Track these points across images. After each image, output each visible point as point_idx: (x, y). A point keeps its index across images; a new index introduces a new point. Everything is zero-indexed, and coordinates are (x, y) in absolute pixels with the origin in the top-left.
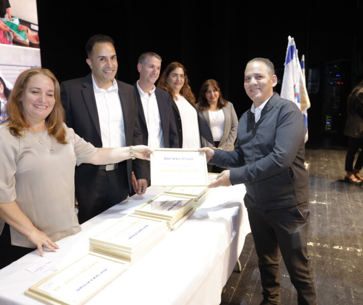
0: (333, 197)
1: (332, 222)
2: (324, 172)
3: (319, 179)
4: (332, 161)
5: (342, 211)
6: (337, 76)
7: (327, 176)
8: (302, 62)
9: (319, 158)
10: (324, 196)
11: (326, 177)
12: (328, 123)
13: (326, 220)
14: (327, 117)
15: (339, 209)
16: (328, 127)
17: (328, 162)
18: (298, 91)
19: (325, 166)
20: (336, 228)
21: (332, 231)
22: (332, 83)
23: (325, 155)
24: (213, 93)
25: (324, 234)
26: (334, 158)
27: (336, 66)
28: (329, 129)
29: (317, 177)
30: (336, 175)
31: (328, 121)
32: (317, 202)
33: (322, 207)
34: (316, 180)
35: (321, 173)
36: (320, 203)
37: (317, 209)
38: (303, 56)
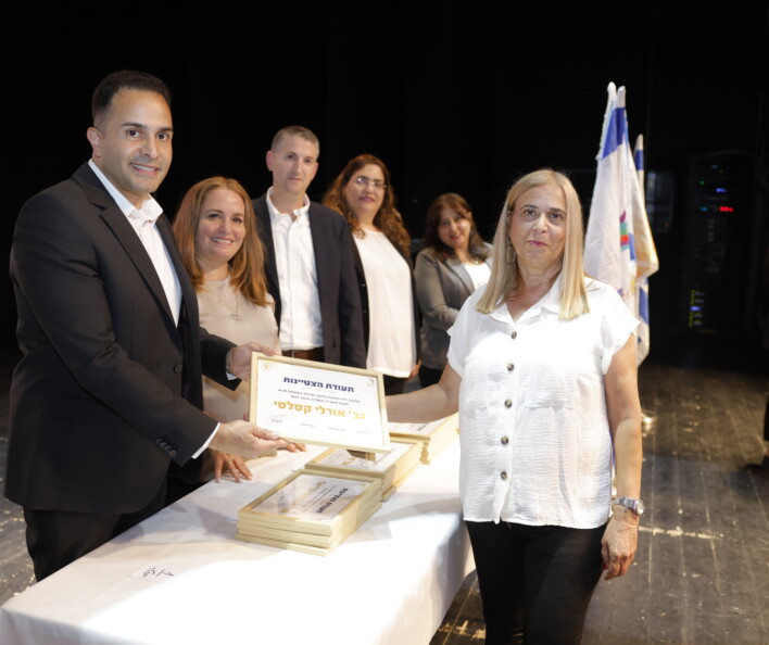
0: (727, 518)
1: (731, 594)
2: (695, 441)
3: (683, 462)
4: (712, 410)
5: (755, 561)
6: (719, 190)
7: (704, 453)
8: (638, 152)
9: (678, 402)
10: (702, 513)
11: (700, 455)
12: (695, 308)
13: (716, 590)
14: (694, 293)
15: (745, 554)
16: (695, 319)
17: (702, 414)
18: (630, 229)
19: (696, 424)
20: (744, 617)
21: (735, 625)
22: (705, 209)
23: (694, 394)
24: (454, 226)
25: (712, 635)
26: (716, 403)
27: (715, 167)
28: (698, 323)
29: (679, 456)
30: (727, 451)
31: (696, 304)
32: (685, 531)
33: (701, 547)
34: (676, 463)
35: (686, 444)
36: (693, 535)
37: (687, 555)
38: (640, 139)
